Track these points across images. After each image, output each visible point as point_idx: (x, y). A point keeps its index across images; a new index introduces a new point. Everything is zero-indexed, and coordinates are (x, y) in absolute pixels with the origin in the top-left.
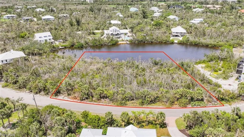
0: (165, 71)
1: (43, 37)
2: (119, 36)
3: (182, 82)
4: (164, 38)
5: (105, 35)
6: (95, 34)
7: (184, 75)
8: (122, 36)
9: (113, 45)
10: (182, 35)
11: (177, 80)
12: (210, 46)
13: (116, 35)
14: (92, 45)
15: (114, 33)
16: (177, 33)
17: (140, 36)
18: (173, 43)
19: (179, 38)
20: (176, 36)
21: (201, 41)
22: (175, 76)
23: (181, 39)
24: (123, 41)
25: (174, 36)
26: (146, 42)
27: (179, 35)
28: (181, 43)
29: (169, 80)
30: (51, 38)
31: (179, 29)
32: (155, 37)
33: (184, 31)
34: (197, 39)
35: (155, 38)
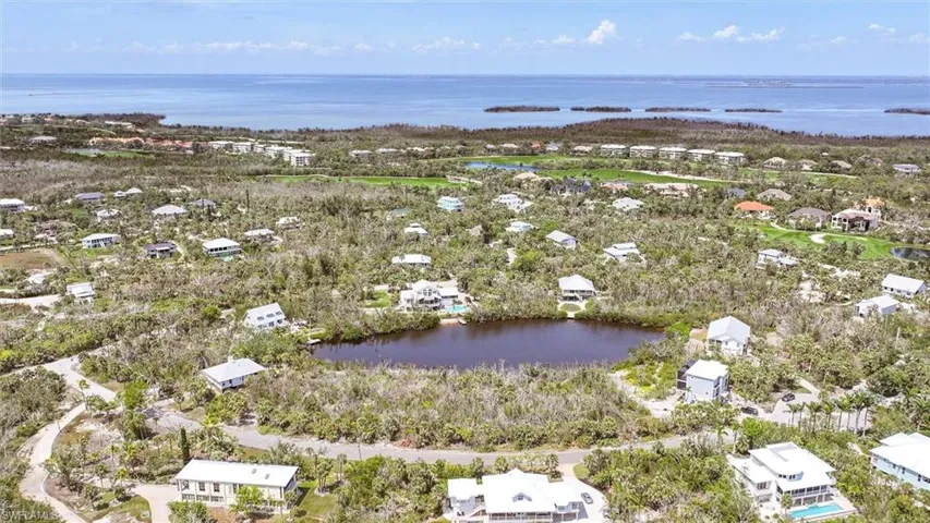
0: (552, 389)
1: (265, 316)
2: (438, 305)
3: (583, 409)
4: (545, 309)
5: (403, 303)
6: (374, 299)
7: (587, 396)
8: (448, 303)
9: (429, 328)
10: (585, 295)
11: (575, 406)
12: (644, 325)
13: (432, 302)
14: (381, 330)
15: (427, 298)
16: (573, 292)
17: (484, 305)
18: (564, 318)
19: (577, 303)
20: (571, 298)
21: (628, 309)
22: (571, 398)
23: (582, 305)
24: (449, 316)
25: (565, 298)
26: (503, 318)
27: (578, 296)
28: (581, 319)
29: (561, 407)
30: (282, 317)
31: (576, 283)
32: (523, 306)
33: (587, 285)
34: (616, 308)
35: (523, 308)
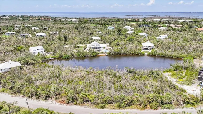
0: (138, 78)
1: (36, 50)
2: (99, 49)
3: (152, 88)
4: (137, 51)
5: (87, 49)
6: (79, 48)
7: (154, 82)
8: (102, 49)
9: (94, 56)
10: (151, 48)
11: (149, 86)
12: (174, 57)
13: (97, 48)
14: (77, 56)
15: (95, 47)
16: (147, 47)
17: (116, 49)
18: (143, 55)
19: (148, 51)
20: (146, 49)
21: (167, 53)
22: (147, 82)
23: (150, 51)
24: (102, 53)
25: (144, 49)
26: (121, 54)
27: (148, 48)
28: (150, 55)
29: (142, 86)
30: (43, 50)
31: (148, 44)
32: (128, 50)
33: (152, 45)
34: (163, 52)
35: (129, 51)
